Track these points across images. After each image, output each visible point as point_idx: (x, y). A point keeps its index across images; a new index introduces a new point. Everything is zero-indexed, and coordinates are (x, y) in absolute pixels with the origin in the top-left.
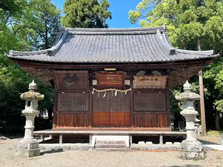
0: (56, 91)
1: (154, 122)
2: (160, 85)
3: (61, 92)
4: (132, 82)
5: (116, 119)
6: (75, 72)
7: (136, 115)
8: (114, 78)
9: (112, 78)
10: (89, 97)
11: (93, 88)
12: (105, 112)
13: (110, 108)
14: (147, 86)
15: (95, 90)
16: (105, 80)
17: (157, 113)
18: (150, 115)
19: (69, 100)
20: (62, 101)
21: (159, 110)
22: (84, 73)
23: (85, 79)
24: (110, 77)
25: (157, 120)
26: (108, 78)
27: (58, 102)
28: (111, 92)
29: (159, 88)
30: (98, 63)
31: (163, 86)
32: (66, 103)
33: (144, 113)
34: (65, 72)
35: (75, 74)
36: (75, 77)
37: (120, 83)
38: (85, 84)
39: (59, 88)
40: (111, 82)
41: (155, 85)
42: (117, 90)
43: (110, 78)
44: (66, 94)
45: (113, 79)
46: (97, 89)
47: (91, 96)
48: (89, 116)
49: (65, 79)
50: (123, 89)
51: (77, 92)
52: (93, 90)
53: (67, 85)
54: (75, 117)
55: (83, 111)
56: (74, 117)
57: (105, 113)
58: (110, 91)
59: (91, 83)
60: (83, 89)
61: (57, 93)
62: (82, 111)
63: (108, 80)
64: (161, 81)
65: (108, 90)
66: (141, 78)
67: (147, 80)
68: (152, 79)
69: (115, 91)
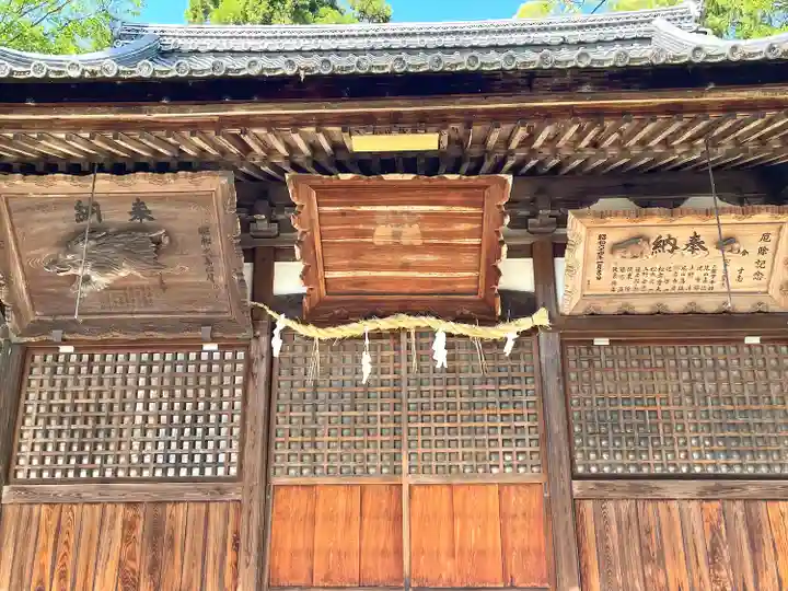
0: (14, 339)
1: (732, 562)
2: (748, 283)
3: (53, 347)
4: (545, 275)
5: (444, 544)
6: (142, 183)
7: (589, 505)
8: (425, 235)
9: (411, 234)
10: (249, 374)
11: (279, 313)
12: (363, 488)
13: (394, 457)
14: (658, 293)
15: (287, 329)
16: (359, 253)
17: (753, 489)
18: (694, 505)
19: (105, 400)
20: (50, 408)
21: (757, 466)
22: (203, 200)
23: (218, 244)
24: (396, 219)
25: (755, 547)
26: (382, 234)
27: (29, 415)
28: (404, 337)
29: (743, 305)
30: (297, 76)
31: (774, 292)
32: (79, 425)
33: (651, 489)
34: (62, 185)
35: (139, 208)
36: (144, 229)
37: (464, 276)
38: (221, 279)
39: (33, 316)
40: (406, 267)
41: (717, 286)
42: (442, 327)
43: (396, 235)
44: (86, 357)
45: (418, 242)
46: (305, 323)
47: (261, 369)
48: (244, 516)
49: (68, 242)
50: (489, 320)
51: (163, 346)
52: (273, 326)
53: (85, 290)
54: (140, 523)
55: (202, 479)
56: (129, 526)
57: (357, 491)
58: (395, 334)
59: (263, 279)
60: (205, 323)
61: (26, 351)
62: (190, 479)
63: (379, 249)
64: (762, 251)
65: (384, 324)
66: (613, 237)
67: (659, 245)
68: (695, 237)
69: (431, 333)
